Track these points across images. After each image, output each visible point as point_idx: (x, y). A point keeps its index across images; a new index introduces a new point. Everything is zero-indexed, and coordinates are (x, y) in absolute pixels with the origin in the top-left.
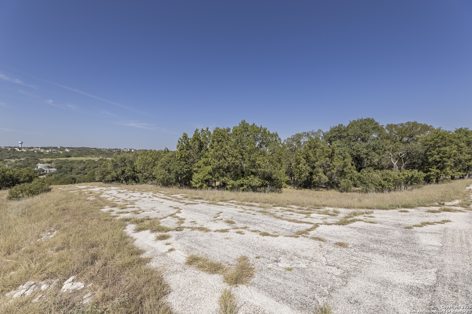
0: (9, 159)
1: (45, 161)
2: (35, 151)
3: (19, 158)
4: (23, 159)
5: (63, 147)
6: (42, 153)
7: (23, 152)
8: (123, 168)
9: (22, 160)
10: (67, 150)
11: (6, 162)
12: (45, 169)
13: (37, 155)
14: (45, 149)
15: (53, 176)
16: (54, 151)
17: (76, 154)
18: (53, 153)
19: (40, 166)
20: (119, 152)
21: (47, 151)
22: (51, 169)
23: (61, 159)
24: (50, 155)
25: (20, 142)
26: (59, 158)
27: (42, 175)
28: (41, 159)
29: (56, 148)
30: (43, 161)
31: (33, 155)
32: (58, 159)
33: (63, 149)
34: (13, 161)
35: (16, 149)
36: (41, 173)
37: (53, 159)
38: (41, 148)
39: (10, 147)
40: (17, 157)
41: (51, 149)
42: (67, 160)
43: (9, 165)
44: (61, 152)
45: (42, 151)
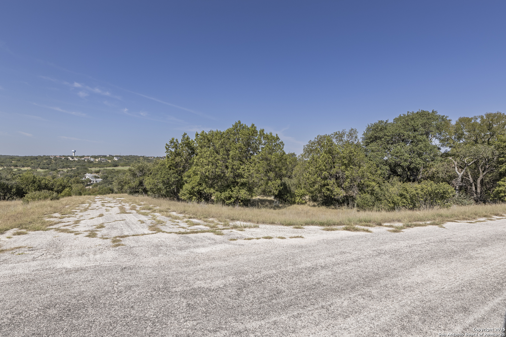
0: (62, 168)
1: (93, 170)
2: (86, 160)
3: (71, 168)
4: (74, 169)
5: (111, 156)
6: (92, 162)
7: (74, 161)
8: (141, 178)
9: (73, 170)
10: (116, 159)
11: (60, 171)
12: (91, 179)
13: (87, 164)
14: (95, 157)
15: (99, 186)
16: (103, 160)
17: (123, 163)
18: (102, 162)
19: (88, 176)
21: (97, 160)
22: (97, 180)
23: (108, 168)
24: (100, 164)
25: (73, 151)
26: (107, 167)
27: (89, 185)
28: (89, 169)
29: (105, 156)
30: (91, 170)
31: (84, 165)
32: (106, 168)
33: (111, 157)
34: (65, 170)
35: (69, 157)
36: (88, 184)
37: (101, 169)
38: (92, 157)
39: (64, 156)
40: (69, 167)
41: (101, 157)
42: (114, 169)
43: (61, 175)
44: (110, 161)
45: (92, 160)
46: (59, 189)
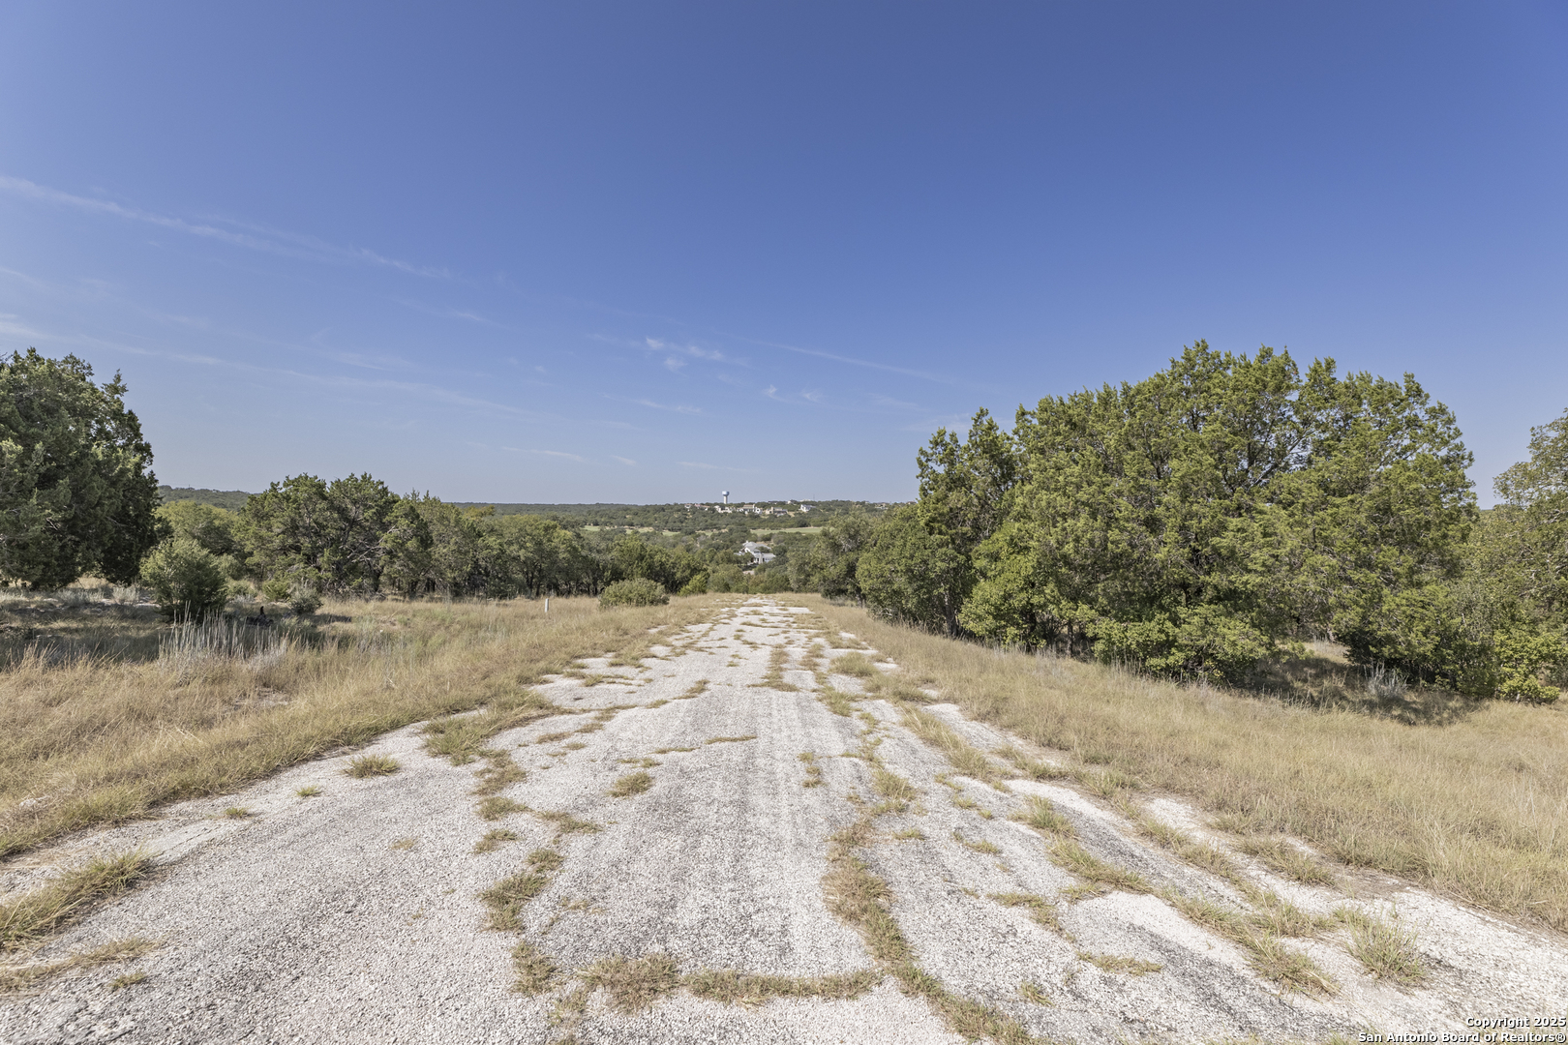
0: (704, 529)
1: (759, 535)
2: (746, 513)
3: (719, 529)
4: (723, 531)
5: (795, 502)
6: (758, 516)
7: (726, 513)
8: (852, 556)
9: (722, 533)
10: (804, 509)
11: (699, 536)
12: (755, 555)
13: (748, 521)
14: (764, 506)
15: (767, 570)
16: (779, 512)
17: (819, 519)
18: (776, 517)
19: (749, 547)
20: (845, 506)
21: (767, 512)
22: (766, 556)
23: (788, 530)
24: (772, 521)
25: (725, 493)
26: (785, 527)
27: (748, 568)
28: (752, 531)
29: (782, 504)
30: (756, 535)
31: (742, 522)
32: (783, 530)
33: (796, 505)
34: (709, 534)
35: (717, 507)
36: (749, 564)
37: (774, 532)
38: (758, 505)
39: (708, 504)
40: (714, 526)
41: (774, 506)
42: (800, 533)
43: (701, 543)
44: (792, 514)
45: (758, 511)
46: (684, 575)
